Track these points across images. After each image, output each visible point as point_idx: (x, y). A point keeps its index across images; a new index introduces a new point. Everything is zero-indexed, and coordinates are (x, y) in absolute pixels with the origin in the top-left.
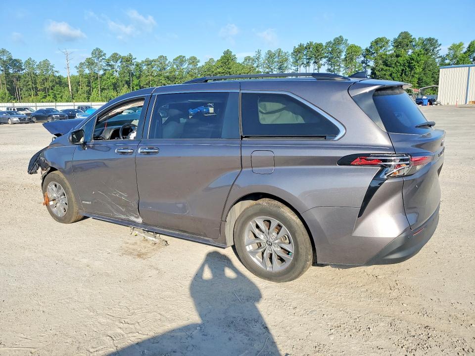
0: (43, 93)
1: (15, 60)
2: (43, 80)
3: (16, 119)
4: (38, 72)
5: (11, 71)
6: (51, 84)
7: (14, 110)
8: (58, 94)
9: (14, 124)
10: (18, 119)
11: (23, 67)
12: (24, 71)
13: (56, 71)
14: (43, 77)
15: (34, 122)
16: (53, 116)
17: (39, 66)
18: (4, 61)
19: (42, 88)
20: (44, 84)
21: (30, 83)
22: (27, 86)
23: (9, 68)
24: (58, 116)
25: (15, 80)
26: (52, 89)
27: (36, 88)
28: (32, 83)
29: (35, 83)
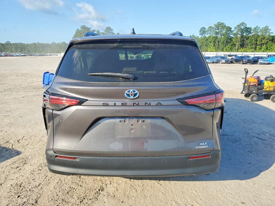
0: (260, 46)
1: (248, 28)
2: (262, 39)
3: (224, 61)
4: (260, 34)
5: (245, 34)
6: (266, 41)
7: (227, 56)
8: (269, 47)
9: (222, 63)
10: (225, 61)
11: (252, 32)
12: (252, 34)
13: (272, 33)
14: (262, 37)
15: (233, 63)
16: (244, 60)
17: (261, 31)
18: (242, 29)
19: (260, 43)
20: (262, 41)
21: (253, 41)
22: (251, 43)
23: (244, 33)
24: (247, 60)
25: (245, 39)
26: (266, 44)
27: (256, 43)
28: (255, 41)
29: (257, 41)
